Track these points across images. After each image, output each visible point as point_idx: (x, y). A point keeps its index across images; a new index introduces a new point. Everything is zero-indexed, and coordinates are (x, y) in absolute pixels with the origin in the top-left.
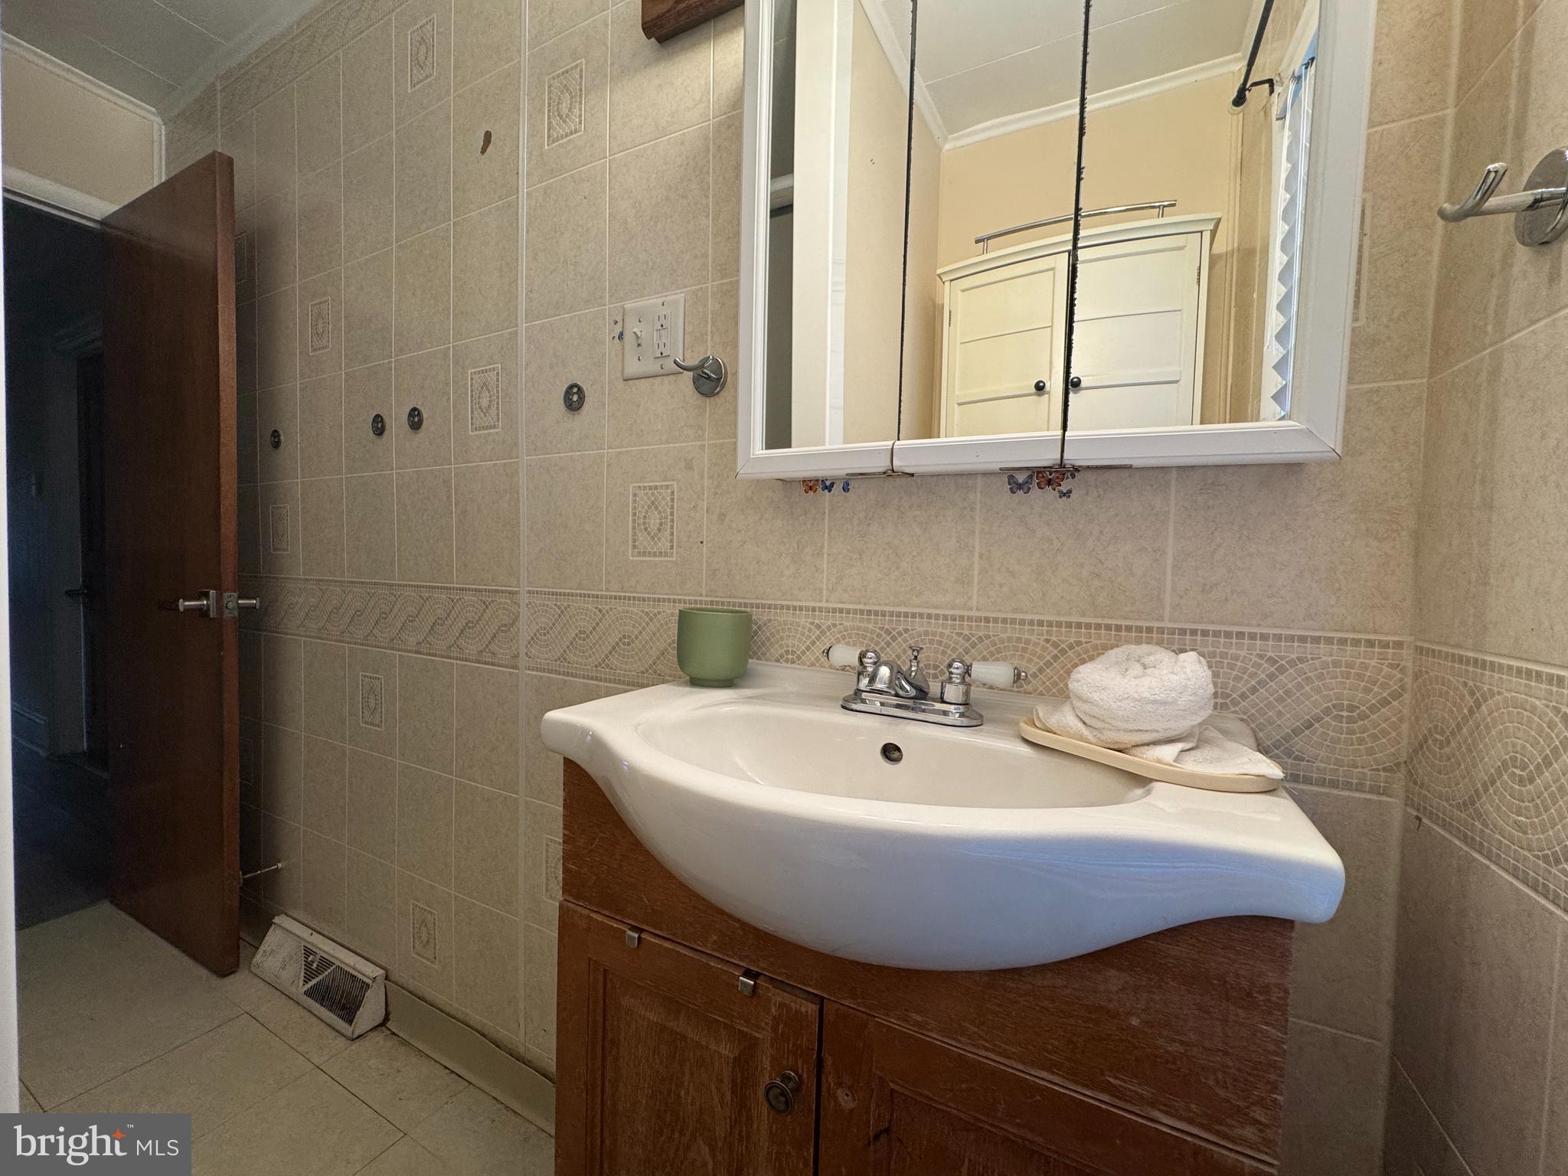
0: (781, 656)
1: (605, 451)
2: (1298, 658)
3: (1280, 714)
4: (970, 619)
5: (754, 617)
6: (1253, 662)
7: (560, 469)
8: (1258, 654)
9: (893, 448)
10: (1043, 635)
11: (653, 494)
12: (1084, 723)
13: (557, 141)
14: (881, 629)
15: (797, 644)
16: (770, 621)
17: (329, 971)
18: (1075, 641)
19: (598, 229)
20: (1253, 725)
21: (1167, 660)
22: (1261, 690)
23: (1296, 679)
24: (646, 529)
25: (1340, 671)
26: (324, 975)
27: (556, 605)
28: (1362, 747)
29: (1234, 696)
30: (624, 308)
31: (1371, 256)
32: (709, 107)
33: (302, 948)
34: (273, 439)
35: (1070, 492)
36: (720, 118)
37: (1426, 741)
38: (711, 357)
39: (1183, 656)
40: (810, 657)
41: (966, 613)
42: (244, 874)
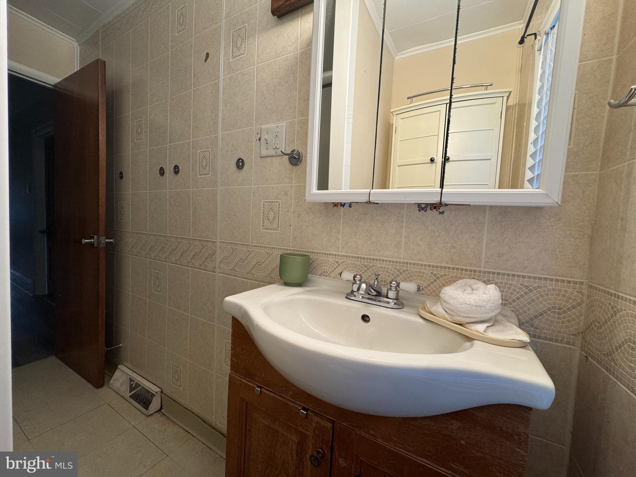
0: (322, 273)
1: (252, 186)
2: (538, 287)
3: (529, 309)
4: (400, 262)
5: (311, 257)
6: (518, 287)
7: (234, 193)
8: (521, 284)
9: (370, 193)
10: (430, 271)
11: (271, 205)
12: (446, 312)
13: (236, 58)
14: (363, 265)
15: (328, 269)
16: (317, 259)
17: (139, 388)
18: (443, 274)
19: (252, 95)
20: (517, 313)
21: (482, 287)
22: (521, 299)
23: (537, 295)
24: (268, 219)
25: (555, 293)
26: (137, 390)
27: (231, 248)
28: (564, 325)
29: (510, 300)
30: (261, 128)
31: (577, 118)
32: (298, 45)
33: (129, 378)
34: (120, 175)
35: (443, 212)
36: (303, 50)
37: (591, 325)
38: (296, 150)
39: (489, 286)
40: (333, 274)
41: (398, 260)
42: (106, 348)
